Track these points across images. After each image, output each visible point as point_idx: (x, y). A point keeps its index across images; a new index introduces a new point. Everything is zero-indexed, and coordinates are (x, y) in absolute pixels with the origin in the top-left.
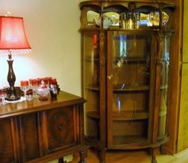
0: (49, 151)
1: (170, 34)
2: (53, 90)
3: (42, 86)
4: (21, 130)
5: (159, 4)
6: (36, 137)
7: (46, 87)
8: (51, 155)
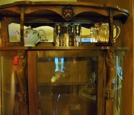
1: (123, 53)
5: (109, 9)
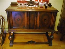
0: (39, 28)
2: (46, 4)
3: (41, 2)
4: (28, 17)
6: (34, 21)
7: (43, 2)
8: (39, 30)
